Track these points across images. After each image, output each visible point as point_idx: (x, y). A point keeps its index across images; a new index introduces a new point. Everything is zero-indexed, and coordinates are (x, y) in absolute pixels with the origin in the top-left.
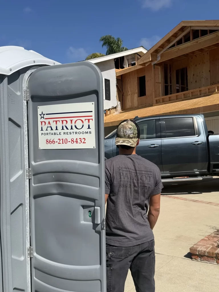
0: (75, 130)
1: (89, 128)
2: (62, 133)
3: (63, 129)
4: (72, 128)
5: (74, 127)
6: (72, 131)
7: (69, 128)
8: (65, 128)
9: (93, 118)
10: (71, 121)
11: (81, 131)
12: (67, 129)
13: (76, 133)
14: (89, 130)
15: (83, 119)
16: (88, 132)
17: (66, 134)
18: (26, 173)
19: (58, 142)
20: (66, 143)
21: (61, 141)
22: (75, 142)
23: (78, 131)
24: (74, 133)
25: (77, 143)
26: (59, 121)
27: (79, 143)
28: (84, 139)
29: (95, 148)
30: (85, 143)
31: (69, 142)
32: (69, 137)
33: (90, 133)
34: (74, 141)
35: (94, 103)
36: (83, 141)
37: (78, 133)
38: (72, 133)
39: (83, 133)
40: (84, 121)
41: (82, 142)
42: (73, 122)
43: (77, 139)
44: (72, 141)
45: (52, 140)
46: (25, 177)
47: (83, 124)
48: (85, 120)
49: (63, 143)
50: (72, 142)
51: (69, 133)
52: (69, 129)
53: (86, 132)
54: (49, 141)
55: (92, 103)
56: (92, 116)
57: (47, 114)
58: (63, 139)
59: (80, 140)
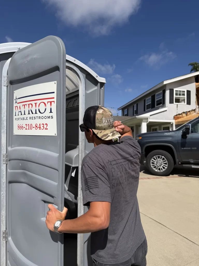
0: (38, 114)
1: (51, 112)
2: (28, 118)
3: (29, 114)
4: (36, 113)
5: (38, 112)
6: (36, 115)
7: (34, 112)
8: (30, 112)
9: (55, 100)
10: (36, 104)
11: (44, 115)
12: (33, 113)
13: (40, 118)
14: (51, 114)
15: (45, 101)
16: (50, 116)
17: (31, 119)
18: (3, 158)
19: (25, 128)
20: (31, 128)
21: (28, 126)
22: (39, 128)
23: (41, 115)
24: (38, 118)
25: (40, 129)
26: (26, 105)
27: (42, 129)
28: (46, 125)
29: (56, 135)
30: (47, 129)
31: (34, 127)
32: (34, 122)
33: (52, 117)
34: (38, 126)
35: (56, 82)
36: (45, 126)
37: (41, 118)
38: (36, 118)
39: (45, 117)
40: (46, 103)
41: (45, 128)
42: (37, 105)
43: (40, 124)
44: (36, 126)
45: (21, 126)
46: (2, 162)
47: (46, 107)
48: (48, 102)
49: (29, 129)
50: (36, 128)
51: (33, 118)
52: (34, 114)
53: (48, 116)
54: (19, 127)
55: (54, 82)
56: (53, 98)
57: (19, 98)
58: (29, 125)
59: (43, 125)
